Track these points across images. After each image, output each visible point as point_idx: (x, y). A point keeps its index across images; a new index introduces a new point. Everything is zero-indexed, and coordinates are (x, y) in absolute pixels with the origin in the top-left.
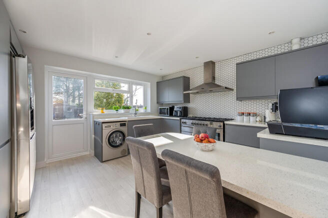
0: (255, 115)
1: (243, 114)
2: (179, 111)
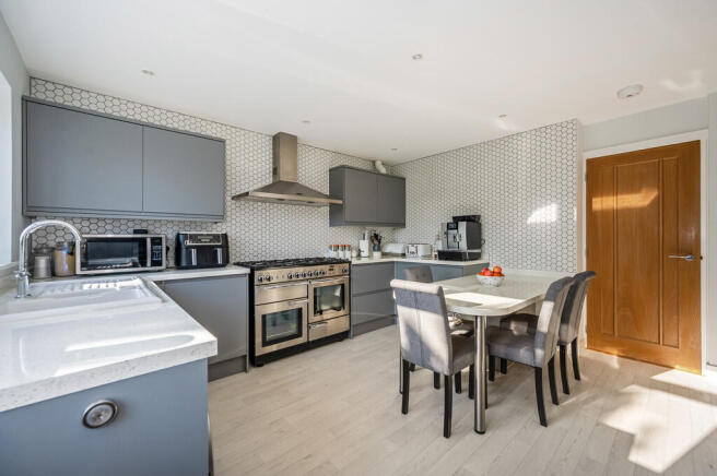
2: (219, 246)
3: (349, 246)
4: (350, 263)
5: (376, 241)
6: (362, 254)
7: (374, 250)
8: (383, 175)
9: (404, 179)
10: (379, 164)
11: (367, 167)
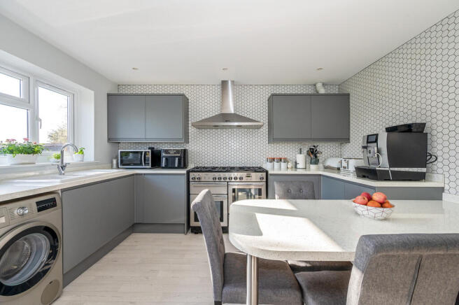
0: (286, 161)
1: (274, 159)
2: (177, 157)
3: (285, 159)
4: (267, 172)
5: (313, 155)
6: (298, 166)
7: (311, 163)
8: (322, 95)
9: (349, 95)
10: (319, 85)
11: (310, 91)
